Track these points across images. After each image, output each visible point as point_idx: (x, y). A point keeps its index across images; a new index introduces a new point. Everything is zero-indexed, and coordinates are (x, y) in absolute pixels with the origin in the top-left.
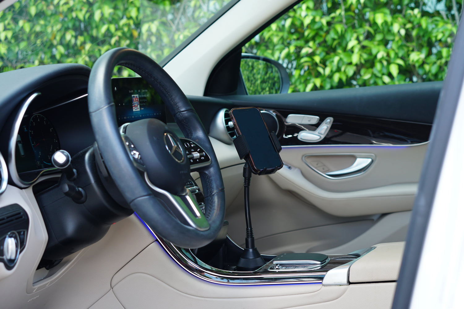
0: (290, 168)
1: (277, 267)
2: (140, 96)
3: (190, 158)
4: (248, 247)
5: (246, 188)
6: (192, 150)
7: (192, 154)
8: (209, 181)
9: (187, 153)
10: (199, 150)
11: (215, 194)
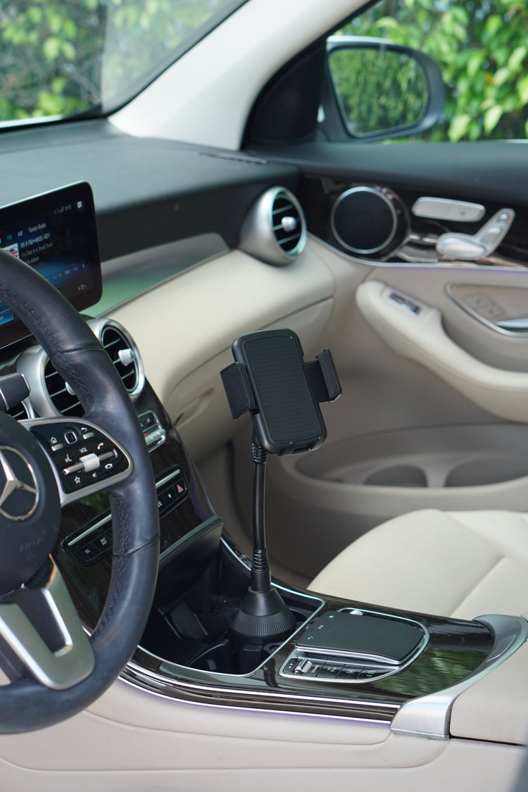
0: (416, 310)
1: (299, 668)
2: (23, 245)
3: (73, 474)
4: (255, 589)
5: (258, 465)
6: (83, 450)
7: (79, 461)
8: (125, 514)
9: (68, 460)
10: (101, 446)
11: (134, 552)
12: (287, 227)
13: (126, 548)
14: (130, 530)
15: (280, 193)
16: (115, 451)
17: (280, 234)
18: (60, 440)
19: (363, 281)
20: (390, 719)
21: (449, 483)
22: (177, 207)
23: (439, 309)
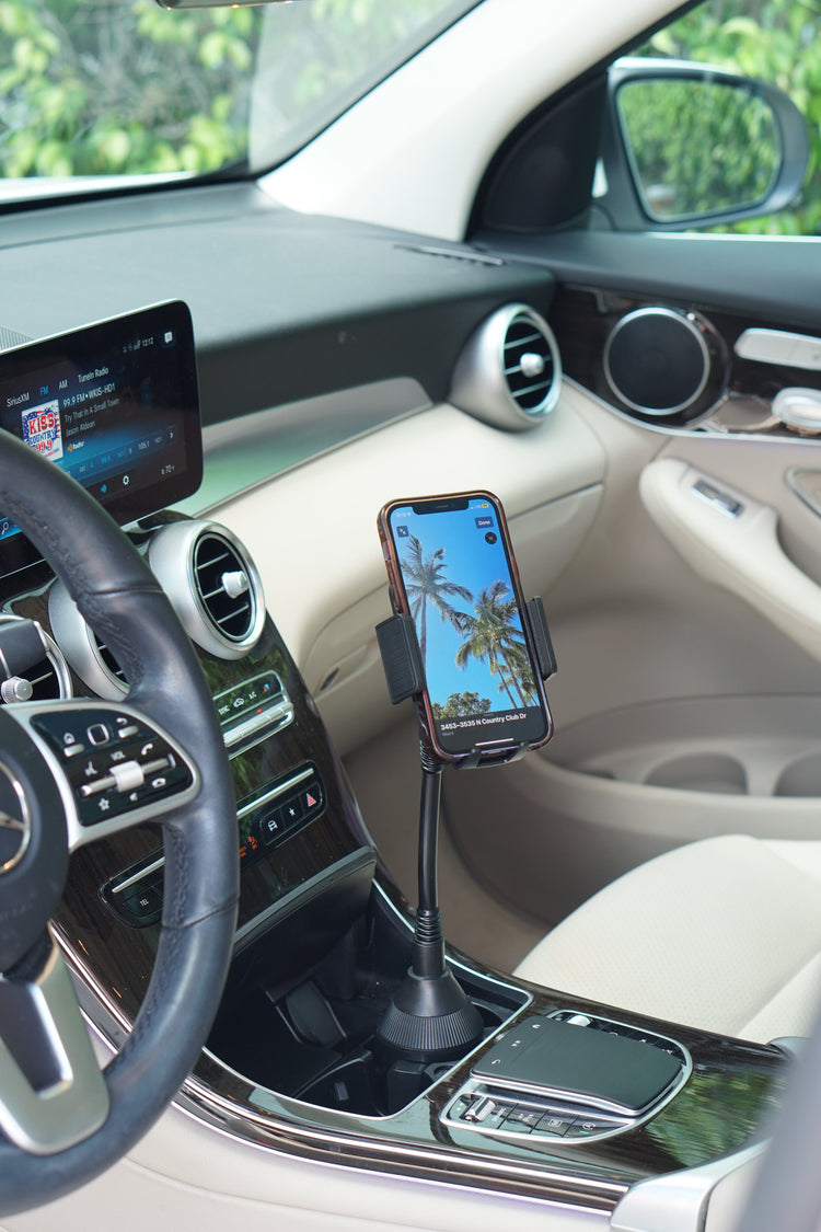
0: (736, 509)
1: (472, 1112)
2: (67, 402)
3: (97, 795)
4: (418, 972)
5: (429, 776)
6: (118, 755)
7: (109, 774)
8: (183, 860)
9: (90, 771)
10: (148, 750)
11: (192, 924)
12: (529, 370)
13: (182, 916)
14: (190, 886)
15: (521, 315)
16: (172, 758)
17: (515, 381)
18: (81, 738)
19: (653, 459)
20: (611, 1208)
21: (783, 790)
22: (342, 337)
23: (774, 509)
